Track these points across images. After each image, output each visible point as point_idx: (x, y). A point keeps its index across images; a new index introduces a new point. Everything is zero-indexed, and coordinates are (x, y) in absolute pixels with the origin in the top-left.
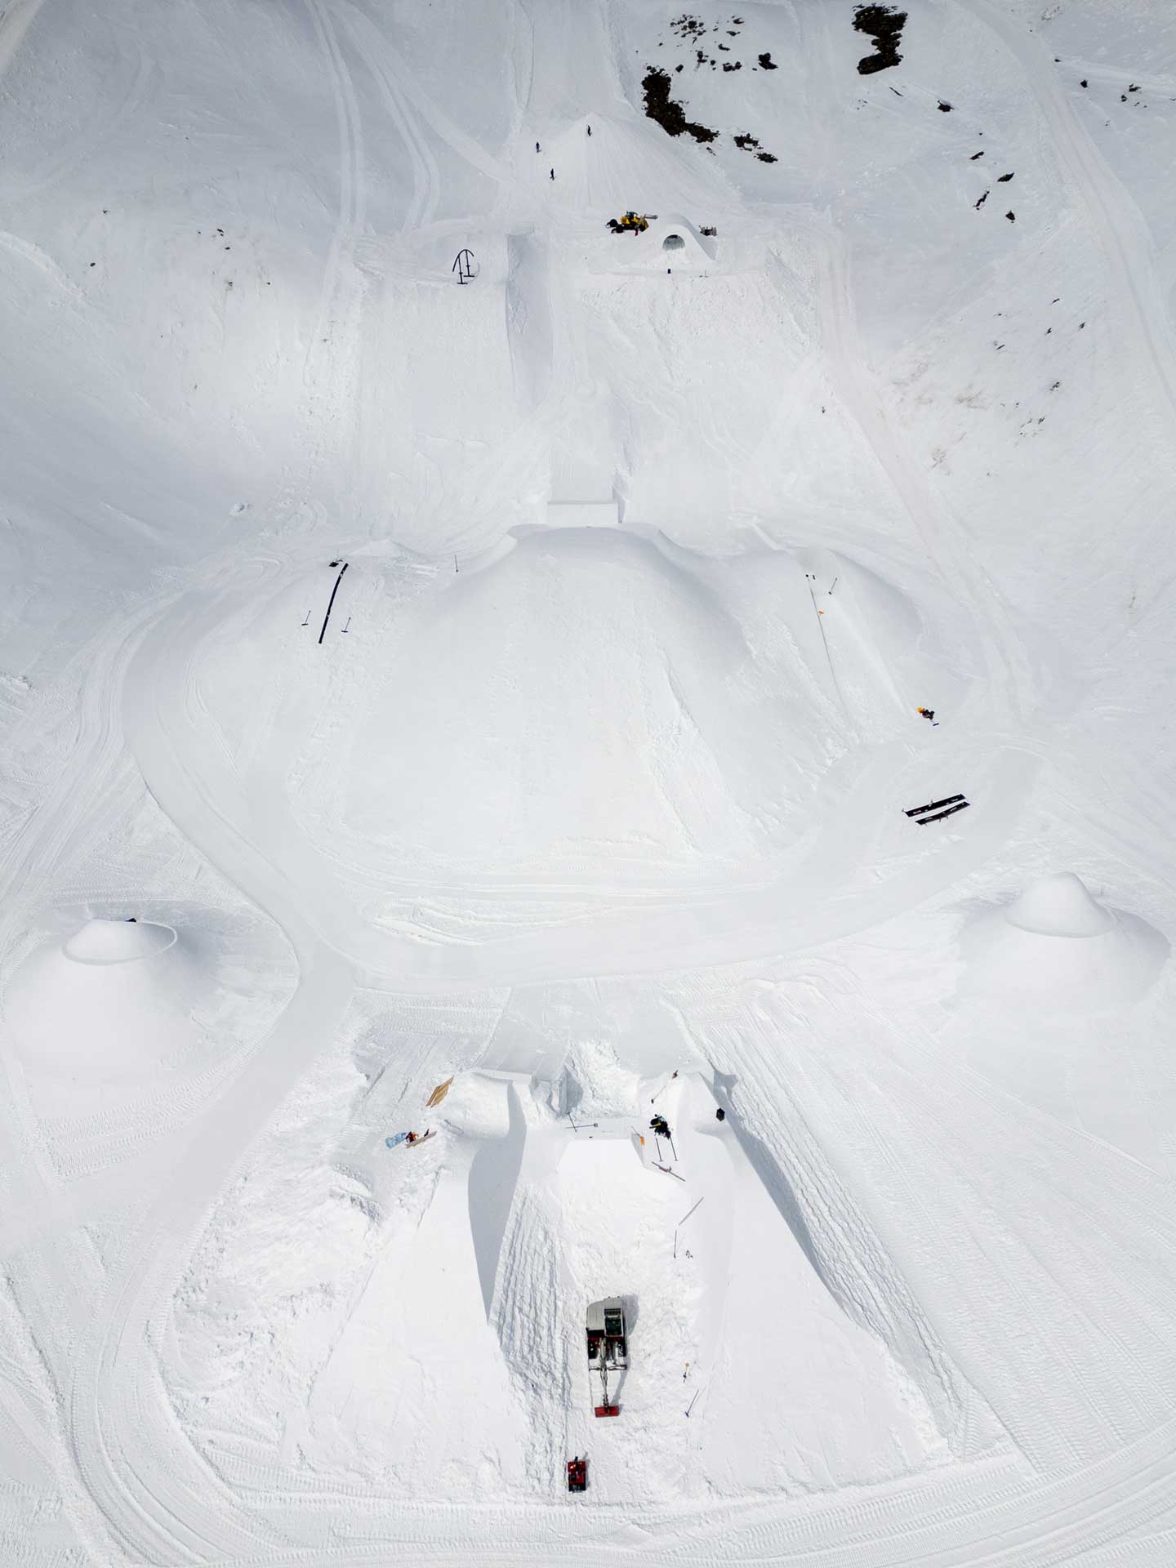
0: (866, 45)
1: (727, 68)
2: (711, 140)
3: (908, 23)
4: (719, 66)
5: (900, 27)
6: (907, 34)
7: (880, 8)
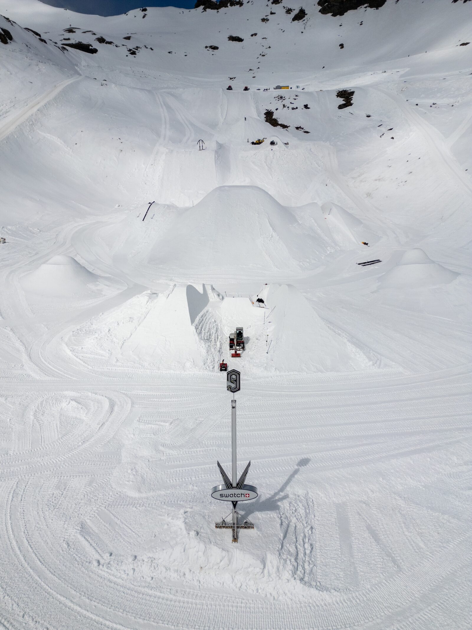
0: (341, 101)
1: (293, 109)
2: (287, 128)
3: (355, 94)
4: (290, 108)
5: (352, 95)
6: (354, 97)
7: (345, 90)
